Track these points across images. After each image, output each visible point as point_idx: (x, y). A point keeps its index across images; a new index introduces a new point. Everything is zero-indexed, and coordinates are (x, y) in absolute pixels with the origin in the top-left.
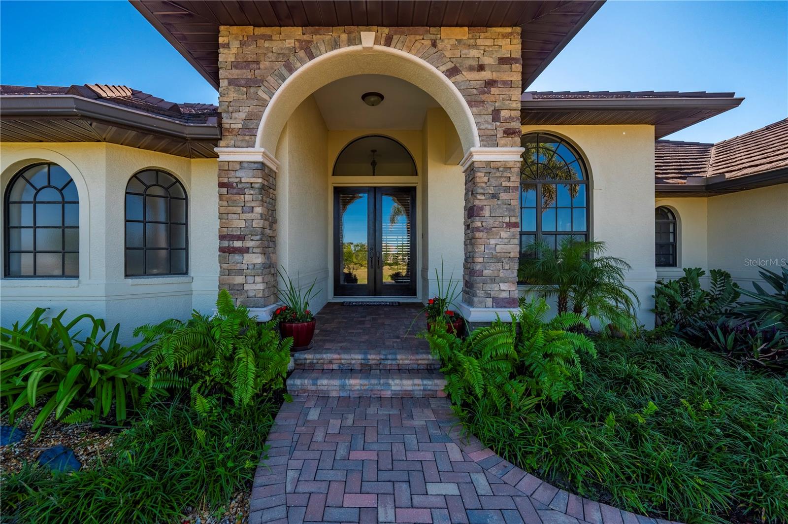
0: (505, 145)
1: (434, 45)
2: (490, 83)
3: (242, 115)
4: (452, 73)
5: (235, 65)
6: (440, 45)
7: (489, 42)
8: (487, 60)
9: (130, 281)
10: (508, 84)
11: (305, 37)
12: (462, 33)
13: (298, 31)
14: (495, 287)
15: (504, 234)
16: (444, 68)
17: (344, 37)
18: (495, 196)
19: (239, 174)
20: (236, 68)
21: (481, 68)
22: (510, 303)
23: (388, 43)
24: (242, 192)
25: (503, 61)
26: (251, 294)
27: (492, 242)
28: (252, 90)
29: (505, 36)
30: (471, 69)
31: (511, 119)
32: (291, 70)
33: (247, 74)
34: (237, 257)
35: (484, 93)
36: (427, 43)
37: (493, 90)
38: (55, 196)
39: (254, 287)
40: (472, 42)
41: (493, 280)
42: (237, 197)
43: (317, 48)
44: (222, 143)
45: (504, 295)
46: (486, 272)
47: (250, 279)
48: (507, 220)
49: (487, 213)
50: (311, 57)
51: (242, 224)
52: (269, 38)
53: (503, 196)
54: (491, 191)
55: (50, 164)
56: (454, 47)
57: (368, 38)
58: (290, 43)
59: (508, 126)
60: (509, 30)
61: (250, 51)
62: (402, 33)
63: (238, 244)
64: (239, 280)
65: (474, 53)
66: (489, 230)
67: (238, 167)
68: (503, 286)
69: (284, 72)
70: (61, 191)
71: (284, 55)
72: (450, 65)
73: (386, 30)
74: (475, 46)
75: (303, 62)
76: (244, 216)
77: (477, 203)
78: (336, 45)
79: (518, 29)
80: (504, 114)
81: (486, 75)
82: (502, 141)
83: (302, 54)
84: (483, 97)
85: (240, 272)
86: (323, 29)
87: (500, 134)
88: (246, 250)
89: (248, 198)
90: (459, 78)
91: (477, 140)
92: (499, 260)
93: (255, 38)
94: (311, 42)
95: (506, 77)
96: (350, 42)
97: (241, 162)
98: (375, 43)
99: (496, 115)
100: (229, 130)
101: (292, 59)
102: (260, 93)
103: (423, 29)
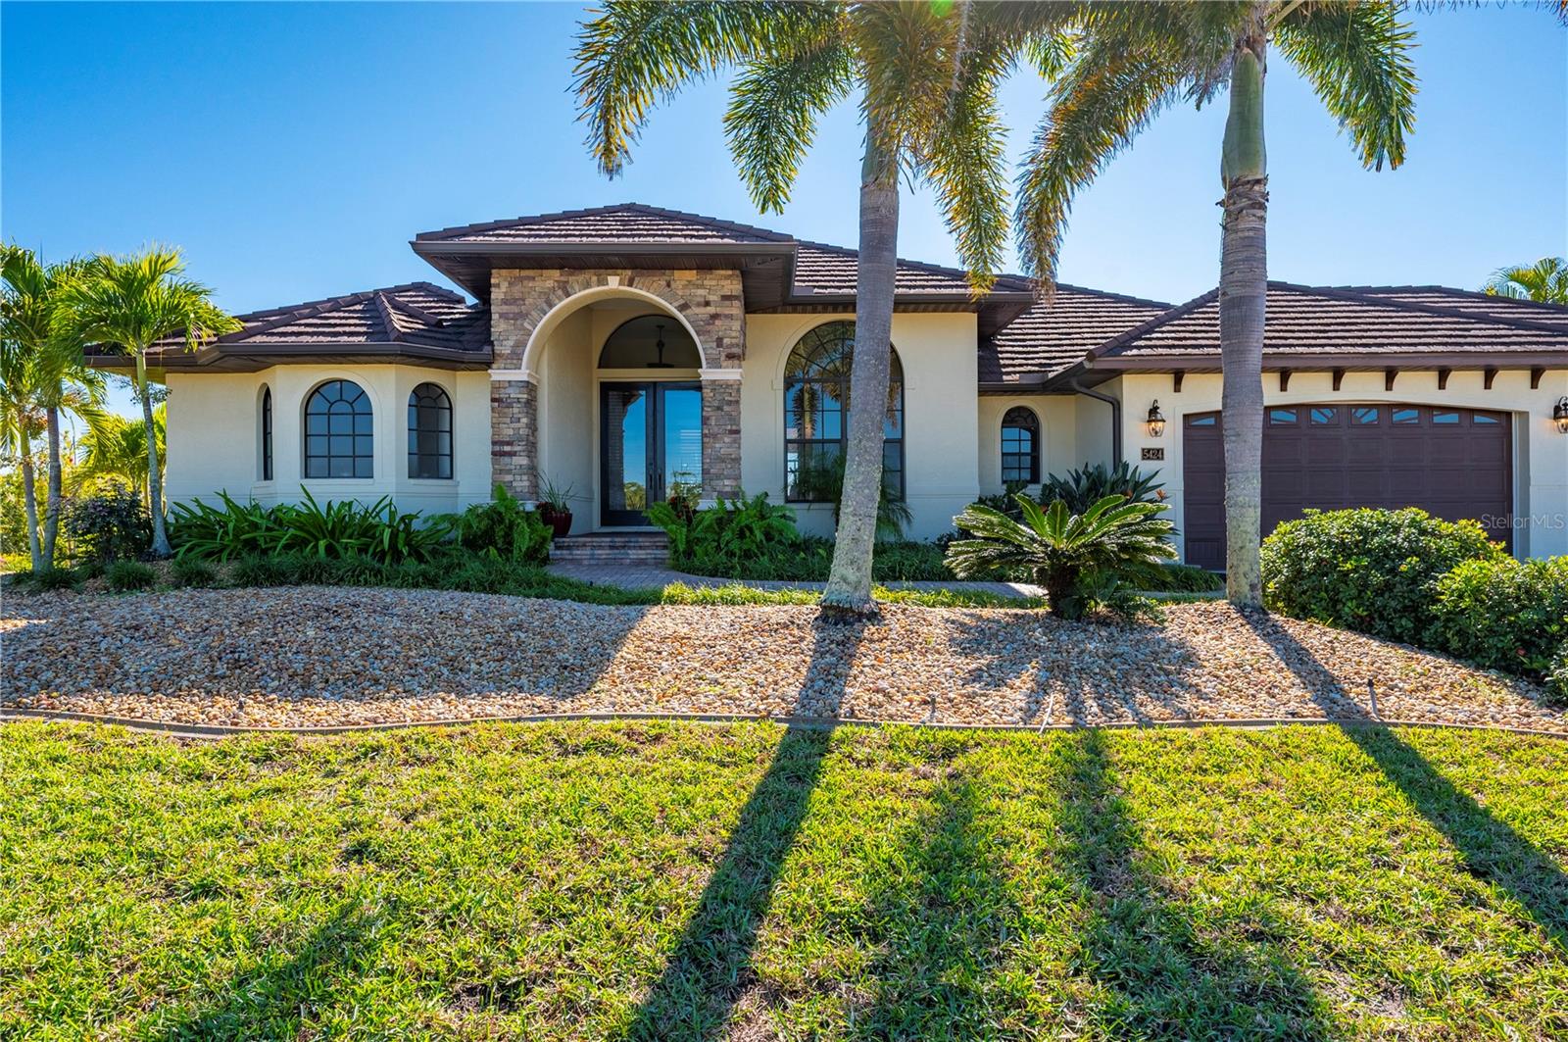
0: (727, 367)
1: (669, 285)
2: (715, 317)
3: (511, 343)
4: (683, 308)
5: (505, 302)
6: (673, 285)
7: (714, 283)
8: (711, 298)
9: (412, 481)
10: (730, 317)
11: (563, 279)
12: (691, 275)
13: (556, 273)
15: (727, 440)
16: (676, 304)
17: (595, 278)
18: (719, 408)
19: (509, 390)
20: (506, 304)
21: (707, 304)
22: (731, 495)
23: (630, 285)
24: (510, 406)
25: (725, 298)
26: (519, 490)
27: (717, 445)
28: (519, 322)
29: (727, 277)
30: (698, 305)
31: (732, 345)
32: (551, 306)
33: (515, 309)
34: (507, 459)
35: (709, 324)
36: (664, 283)
37: (717, 322)
38: (347, 408)
39: (520, 484)
40: (700, 282)
41: (718, 477)
42: (506, 410)
43: (572, 288)
44: (494, 366)
45: (728, 489)
46: (711, 471)
47: (518, 477)
48: (729, 427)
49: (712, 422)
50: (568, 295)
51: (511, 432)
52: (534, 278)
53: (726, 408)
54: (716, 404)
55: (341, 381)
56: (685, 287)
57: (614, 283)
58: (550, 284)
59: (729, 351)
60: (730, 272)
61: (517, 290)
62: (642, 275)
63: (507, 448)
64: (509, 478)
65: (701, 292)
66: (714, 436)
67: (507, 385)
68: (727, 482)
69: (546, 307)
70: (351, 404)
71: (545, 293)
72: (682, 302)
73: (629, 272)
74: (702, 286)
75: (560, 300)
76: (512, 425)
77: (704, 414)
78: (588, 285)
79: (738, 272)
80: (726, 341)
81: (711, 310)
82: (724, 364)
83: (560, 292)
84: (709, 328)
85: (509, 472)
86: (577, 272)
87: (723, 358)
88: (511, 454)
89: (516, 410)
90: (689, 312)
91: (704, 363)
93: (521, 279)
94: (567, 282)
95: (727, 311)
96: (599, 283)
97: (509, 382)
98: (620, 284)
99: (719, 342)
100: (500, 355)
101: (552, 297)
102: (526, 325)
103: (658, 272)
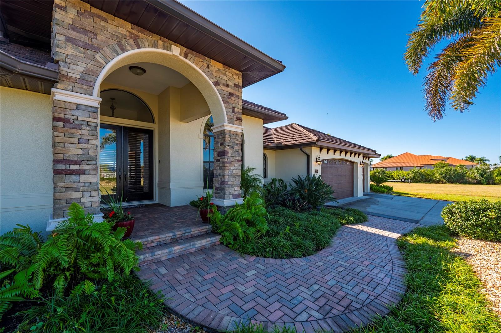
0: (236, 124)
1: (208, 67)
2: (231, 94)
3: (81, 69)
4: (216, 84)
5: (72, 27)
6: (210, 68)
7: (230, 75)
8: (230, 83)
10: (237, 96)
11: (134, 32)
12: (220, 66)
13: (128, 25)
14: (233, 189)
15: (236, 165)
16: (213, 80)
17: (160, 43)
18: (232, 147)
19: (76, 113)
20: (74, 30)
21: (228, 86)
22: (238, 196)
23: (186, 57)
24: (78, 127)
25: (235, 85)
26: (88, 205)
27: (232, 168)
28: (90, 52)
29: (237, 74)
30: (224, 85)
31: (239, 113)
32: (124, 50)
33: (85, 39)
34: (74, 177)
35: (229, 98)
36: (205, 65)
37: (232, 98)
39: (91, 199)
40: (224, 72)
41: (232, 186)
42: (74, 131)
43: (143, 42)
44: (59, 86)
45: (236, 193)
46: (229, 183)
47: (87, 194)
48: (237, 158)
49: (229, 155)
50: (139, 47)
51: (79, 152)
52: (106, 20)
53: (236, 147)
54: (231, 144)
56: (217, 72)
57: (176, 50)
58: (121, 31)
59: (237, 115)
60: (238, 72)
61: (87, 23)
62: (193, 54)
63: (74, 167)
64: (77, 195)
65: (225, 78)
66: (230, 163)
67: (75, 107)
68: (236, 189)
69: (118, 49)
71: (118, 37)
72: (215, 80)
73: (185, 49)
74: (225, 75)
75: (133, 48)
76: (81, 146)
77: (226, 149)
78: (155, 46)
79: (241, 73)
80: (236, 110)
81: (230, 90)
82: (236, 122)
83: (131, 42)
84: (229, 100)
85: (77, 189)
86: (147, 32)
87: (235, 119)
88: (83, 172)
89: (84, 132)
90: (219, 87)
91: (226, 120)
92: (234, 177)
93: (93, 15)
94: (138, 36)
95: (237, 93)
96: (164, 48)
97: (78, 104)
98: (180, 54)
99: (233, 109)
100: (67, 77)
101: (124, 42)
102: (97, 57)
103: (203, 57)
